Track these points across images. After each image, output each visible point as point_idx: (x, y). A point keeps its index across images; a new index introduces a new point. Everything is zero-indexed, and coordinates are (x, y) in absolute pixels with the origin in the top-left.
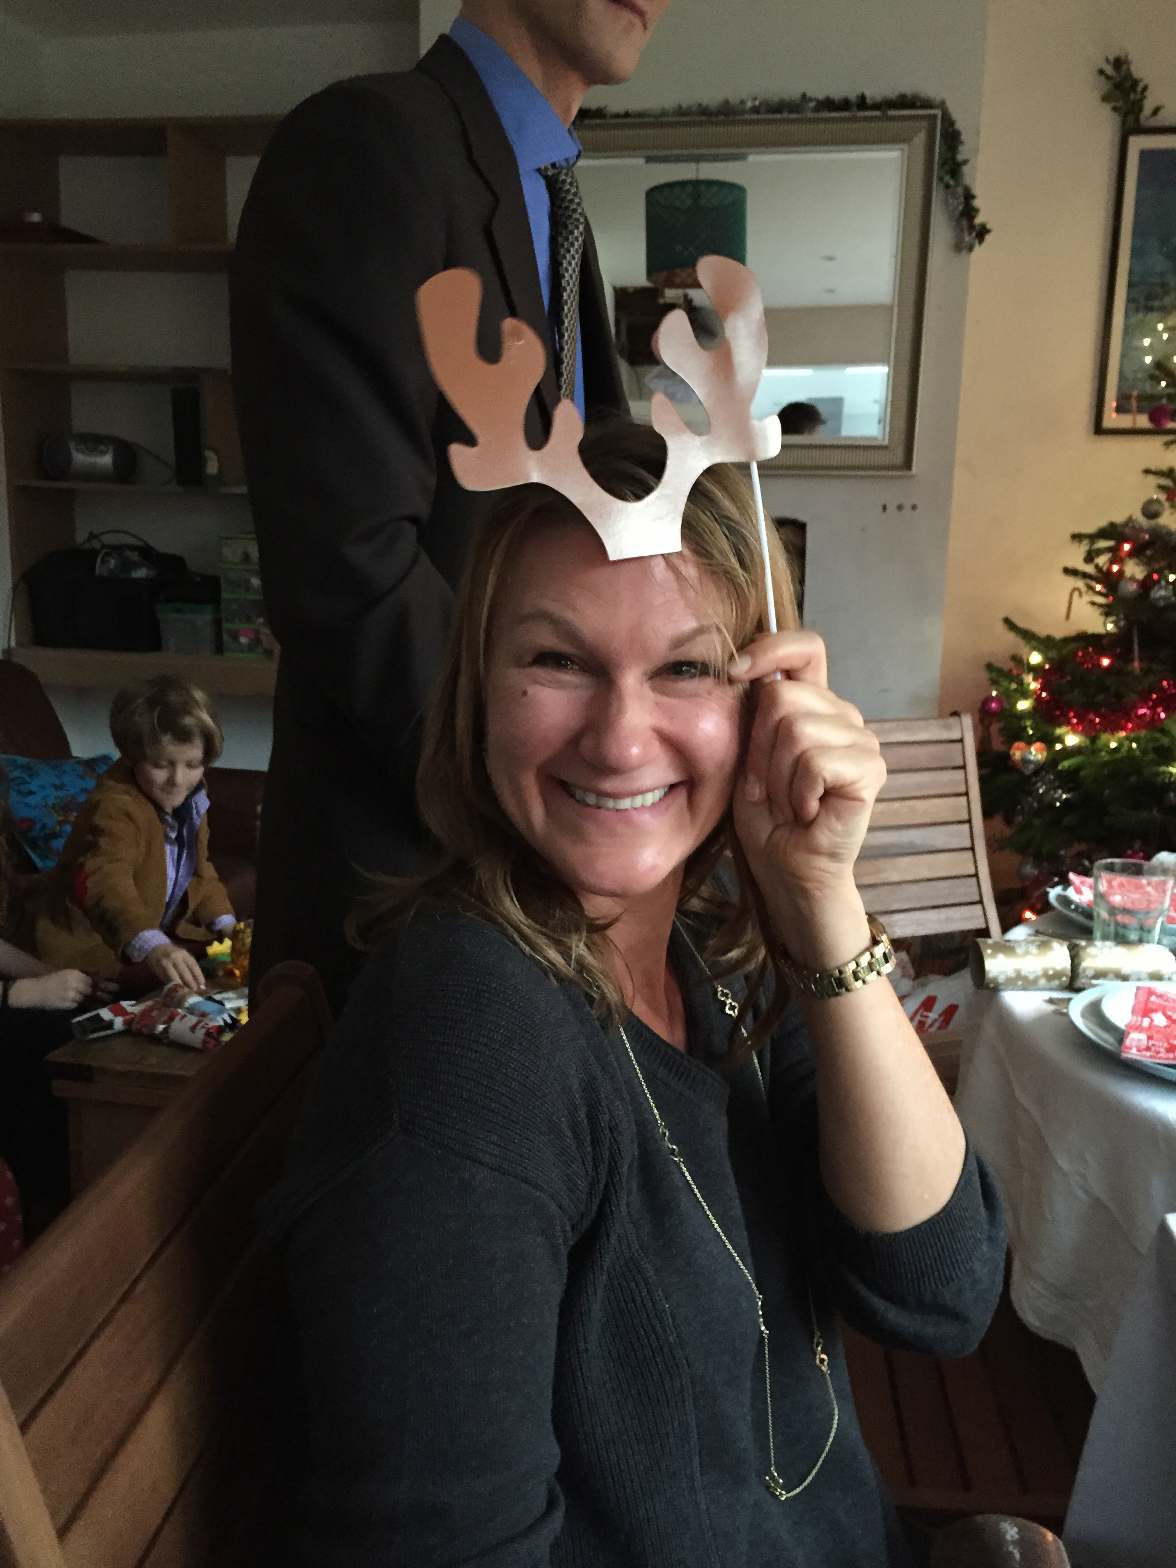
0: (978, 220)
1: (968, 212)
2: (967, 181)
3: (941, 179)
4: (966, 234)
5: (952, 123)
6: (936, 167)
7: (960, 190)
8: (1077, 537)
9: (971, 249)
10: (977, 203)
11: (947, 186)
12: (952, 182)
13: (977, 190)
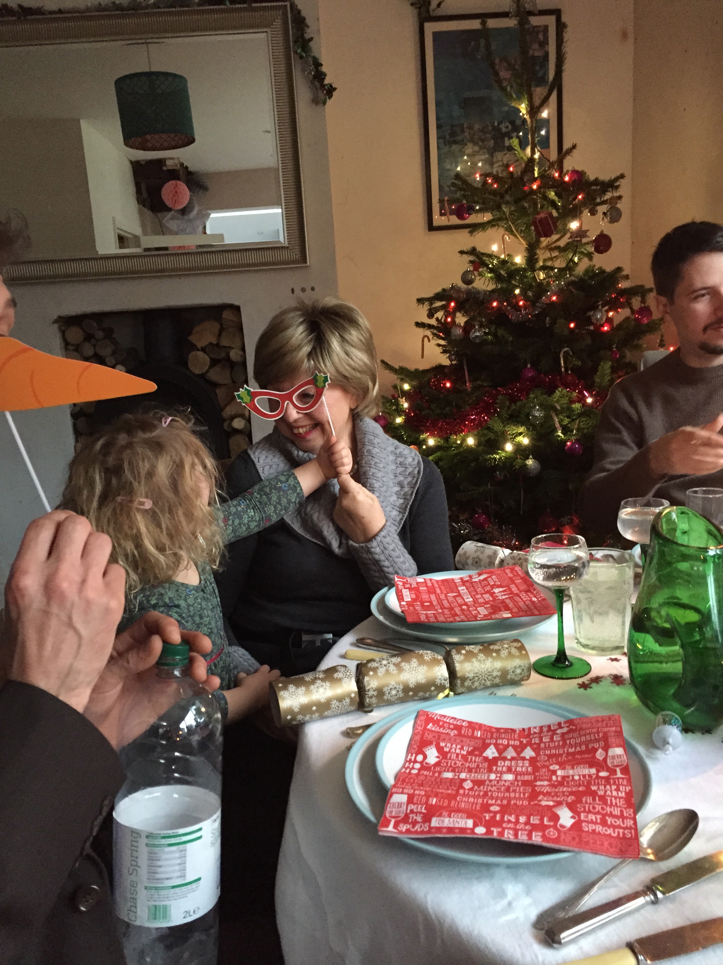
0: (326, 82)
1: (319, 76)
2: (315, 53)
3: (296, 52)
4: (320, 92)
5: (299, 12)
6: (291, 44)
7: (310, 60)
8: (420, 301)
9: (324, 103)
10: (324, 69)
11: (301, 57)
12: (304, 55)
13: (323, 60)
